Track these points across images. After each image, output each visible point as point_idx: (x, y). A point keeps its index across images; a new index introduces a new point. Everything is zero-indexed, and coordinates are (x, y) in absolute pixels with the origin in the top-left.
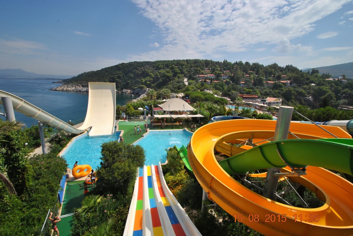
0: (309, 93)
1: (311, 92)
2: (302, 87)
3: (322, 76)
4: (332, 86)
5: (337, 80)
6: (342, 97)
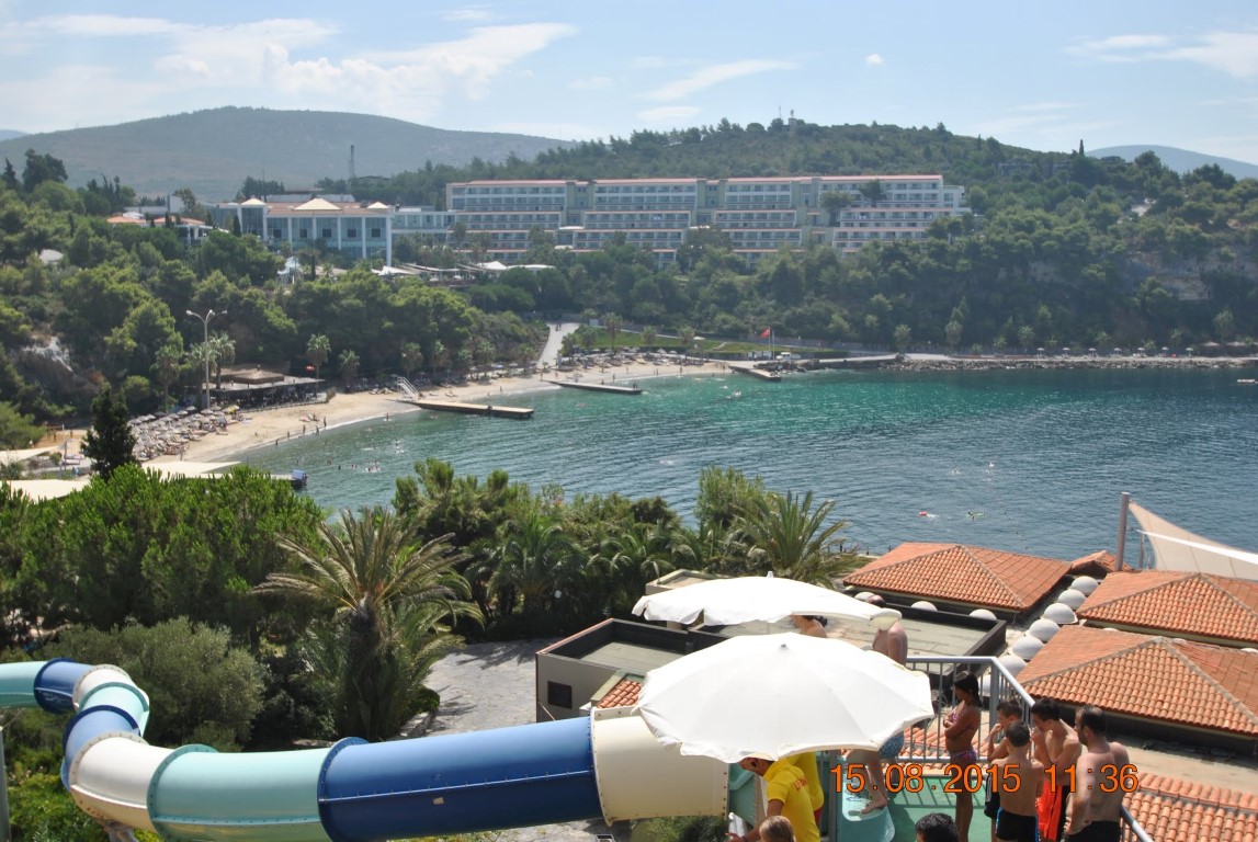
0: (38, 317)
1: (48, 309)
3: (87, 200)
4: (147, 262)
5: (163, 220)
6: (206, 322)
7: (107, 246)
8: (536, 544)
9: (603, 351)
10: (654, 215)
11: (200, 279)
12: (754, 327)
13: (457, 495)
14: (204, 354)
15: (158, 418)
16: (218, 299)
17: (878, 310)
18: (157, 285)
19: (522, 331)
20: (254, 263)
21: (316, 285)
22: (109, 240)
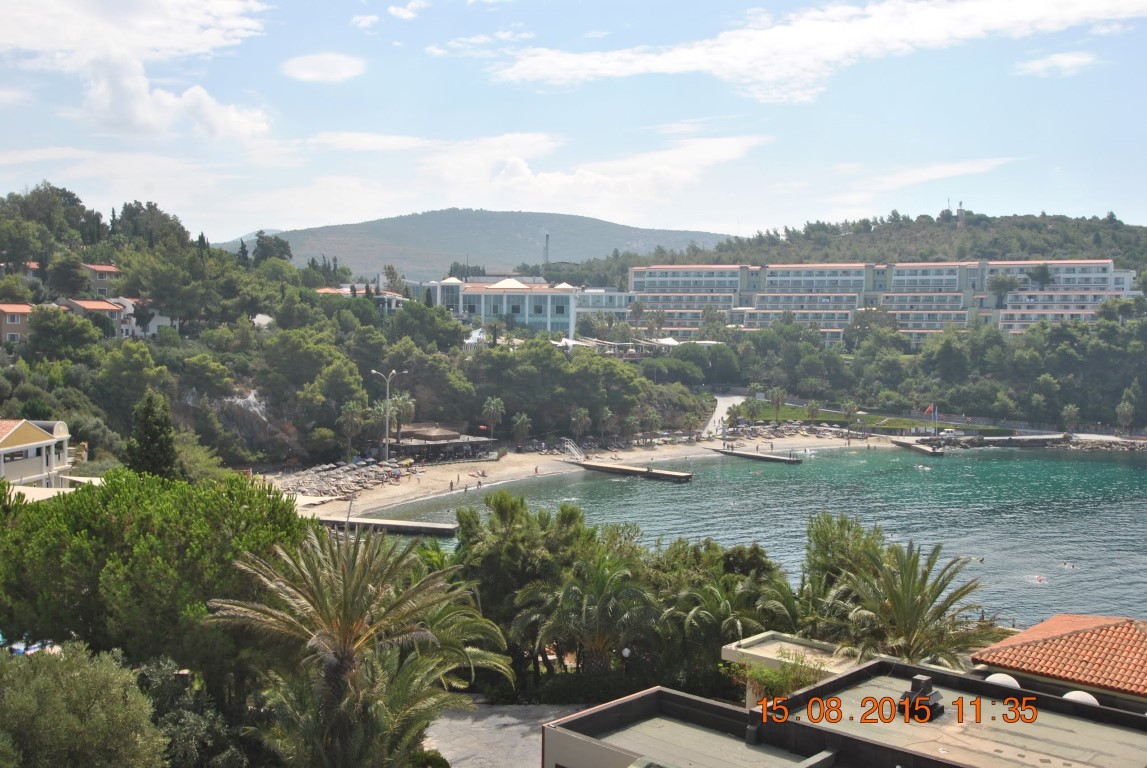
0: (242, 371)
1: (251, 365)
2: (203, 334)
3: (305, 273)
4: (346, 328)
5: (364, 291)
6: (388, 381)
7: (311, 312)
8: (601, 592)
9: (767, 423)
10: (823, 297)
11: (390, 344)
12: (918, 403)
13: (520, 531)
14: (385, 409)
15: (338, 466)
16: (405, 362)
17: (1045, 389)
18: (352, 348)
19: (689, 400)
20: (441, 331)
21: (495, 352)
22: (313, 306)
